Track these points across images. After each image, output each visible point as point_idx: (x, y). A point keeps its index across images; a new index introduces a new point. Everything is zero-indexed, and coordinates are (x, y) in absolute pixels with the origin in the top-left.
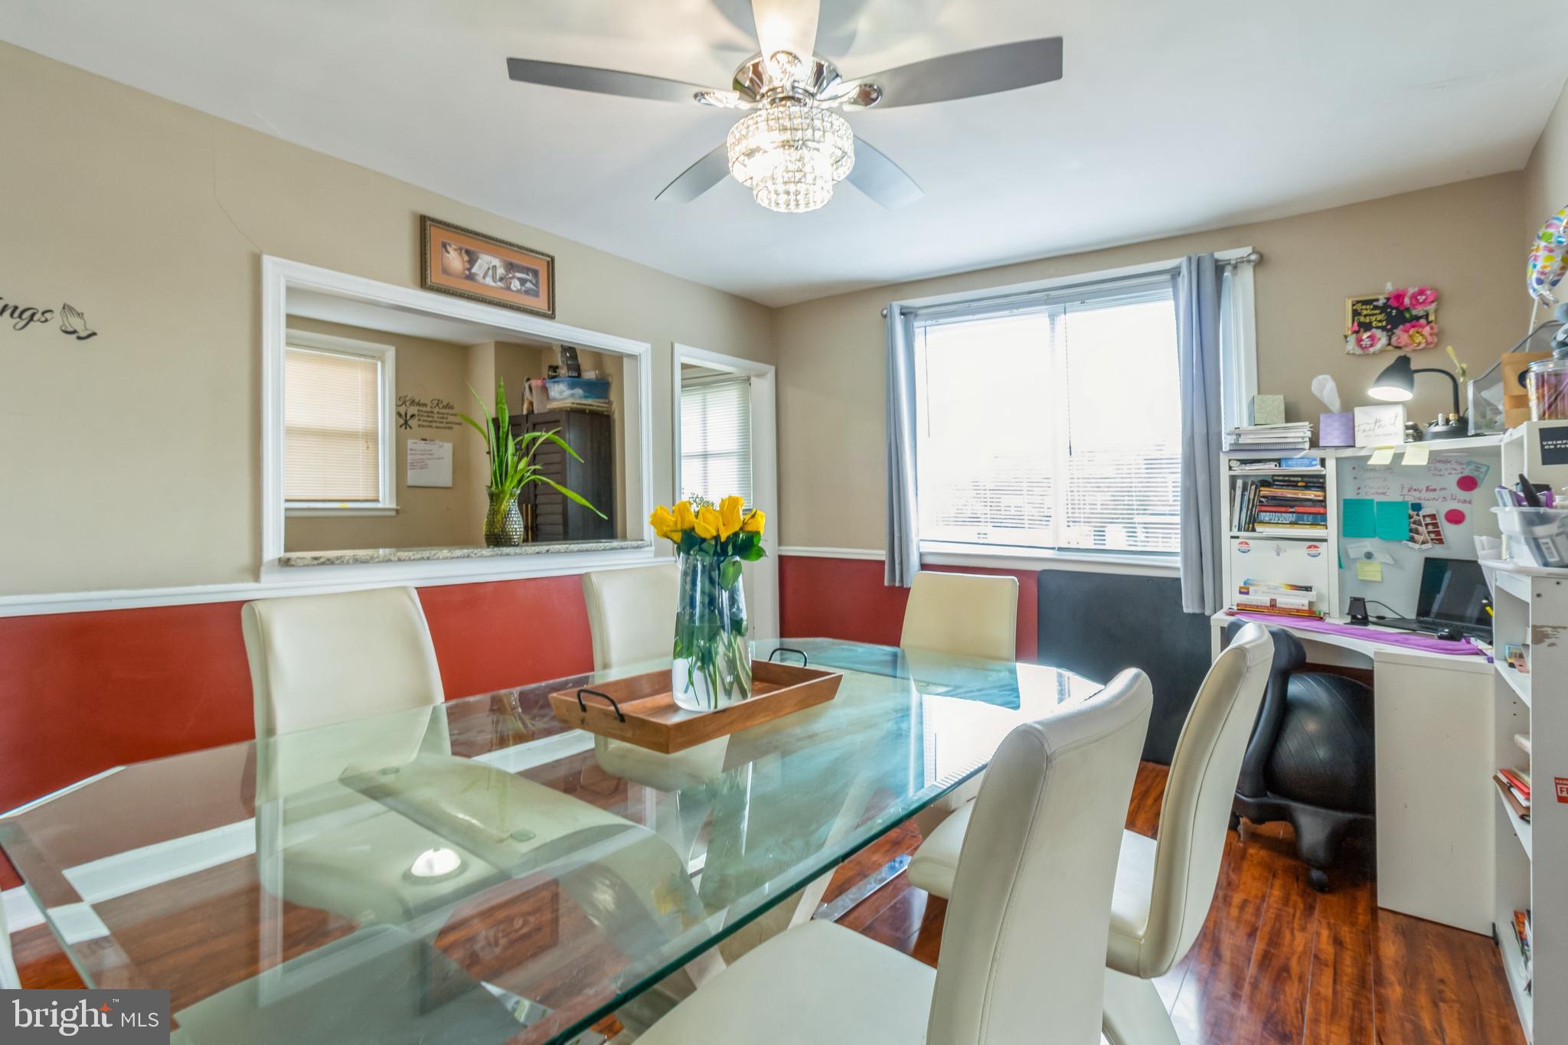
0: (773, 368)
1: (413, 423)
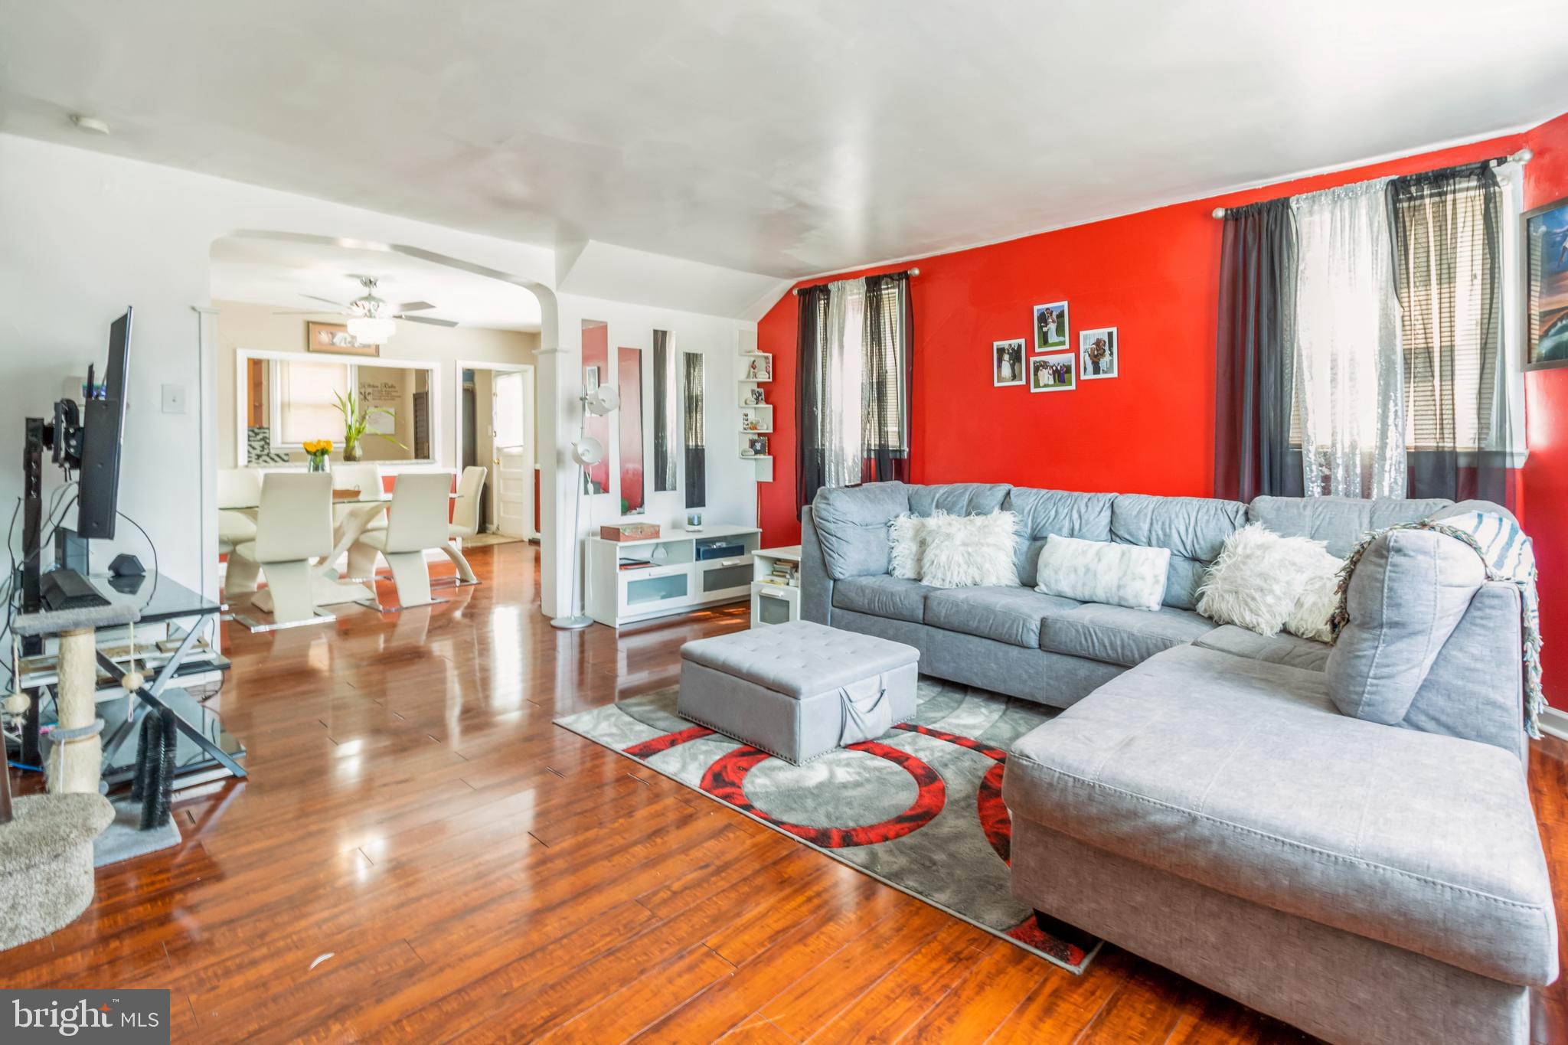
0: (532, 367)
1: (369, 397)
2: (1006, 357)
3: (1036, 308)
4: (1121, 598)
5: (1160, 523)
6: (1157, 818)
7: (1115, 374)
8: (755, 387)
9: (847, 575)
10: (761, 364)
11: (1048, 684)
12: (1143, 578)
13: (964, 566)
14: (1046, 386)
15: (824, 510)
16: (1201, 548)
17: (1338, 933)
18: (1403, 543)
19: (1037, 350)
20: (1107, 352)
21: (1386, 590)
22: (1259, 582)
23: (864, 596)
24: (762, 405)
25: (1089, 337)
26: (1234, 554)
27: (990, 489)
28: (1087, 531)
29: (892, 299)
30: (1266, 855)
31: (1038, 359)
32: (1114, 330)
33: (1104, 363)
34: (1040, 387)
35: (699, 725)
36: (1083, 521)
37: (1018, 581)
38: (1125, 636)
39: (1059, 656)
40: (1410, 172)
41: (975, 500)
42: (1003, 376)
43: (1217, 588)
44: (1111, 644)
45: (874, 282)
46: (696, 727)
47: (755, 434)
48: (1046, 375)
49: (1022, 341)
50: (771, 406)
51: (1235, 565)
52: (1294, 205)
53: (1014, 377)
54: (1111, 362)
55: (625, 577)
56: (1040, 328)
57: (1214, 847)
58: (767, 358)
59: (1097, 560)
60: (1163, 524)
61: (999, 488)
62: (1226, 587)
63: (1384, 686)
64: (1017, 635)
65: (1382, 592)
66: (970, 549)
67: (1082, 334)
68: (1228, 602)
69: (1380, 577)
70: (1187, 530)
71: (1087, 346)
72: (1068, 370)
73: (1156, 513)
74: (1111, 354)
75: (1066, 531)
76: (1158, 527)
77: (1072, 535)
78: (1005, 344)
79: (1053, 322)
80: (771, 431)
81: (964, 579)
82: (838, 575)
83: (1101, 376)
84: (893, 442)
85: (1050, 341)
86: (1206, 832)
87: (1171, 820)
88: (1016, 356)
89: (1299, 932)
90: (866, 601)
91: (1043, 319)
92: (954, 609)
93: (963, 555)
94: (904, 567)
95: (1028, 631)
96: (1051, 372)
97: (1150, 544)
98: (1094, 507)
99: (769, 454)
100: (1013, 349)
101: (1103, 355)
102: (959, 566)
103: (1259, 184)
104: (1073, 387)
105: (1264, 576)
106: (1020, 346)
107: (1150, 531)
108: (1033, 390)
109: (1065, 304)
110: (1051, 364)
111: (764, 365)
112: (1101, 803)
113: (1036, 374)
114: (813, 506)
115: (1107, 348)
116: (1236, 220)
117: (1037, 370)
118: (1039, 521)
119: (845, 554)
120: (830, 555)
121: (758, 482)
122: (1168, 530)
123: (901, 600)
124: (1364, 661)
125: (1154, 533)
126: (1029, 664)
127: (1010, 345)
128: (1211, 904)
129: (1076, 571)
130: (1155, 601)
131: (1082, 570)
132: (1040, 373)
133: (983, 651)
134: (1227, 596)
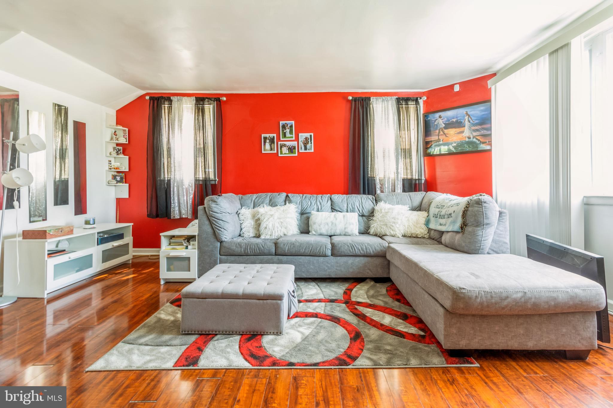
2: (268, 141)
3: (281, 122)
4: (346, 232)
5: (351, 204)
6: (515, 296)
7: (313, 151)
8: (115, 146)
9: (228, 238)
10: (120, 134)
11: (336, 269)
12: (353, 224)
13: (280, 228)
14: (285, 154)
15: (215, 207)
16: (365, 212)
17: (556, 314)
18: (485, 200)
19: (281, 139)
20: (310, 142)
21: (484, 214)
22: (393, 220)
23: (241, 247)
24: (122, 156)
25: (303, 136)
26: (382, 212)
27: (279, 195)
28: (324, 209)
29: (209, 108)
30: (547, 297)
31: (282, 143)
32: (312, 134)
33: (308, 146)
34: (283, 154)
35: (201, 334)
36: (322, 205)
37: (299, 231)
38: (366, 245)
39: (340, 257)
40: (401, 97)
41: (273, 200)
42: (267, 148)
43: (378, 224)
44: (362, 249)
45: (200, 100)
46: (199, 336)
47: (115, 171)
48: (285, 150)
49: (275, 135)
50: (128, 157)
51: (383, 215)
52: (372, 100)
53: (271, 149)
54: (311, 146)
55: (52, 262)
56: (283, 130)
57: (533, 300)
58: (125, 130)
59: (335, 219)
60: (352, 204)
61: (282, 194)
62: (382, 223)
63: (486, 243)
64: (323, 252)
65: (483, 215)
66: (282, 220)
67: (300, 134)
68: (384, 228)
69: (482, 211)
70: (360, 206)
71: (302, 140)
72: (294, 148)
73: (348, 200)
74: (311, 143)
75: (315, 209)
76: (350, 206)
77: (318, 211)
78: (267, 135)
79: (288, 128)
80: (127, 170)
81: (280, 233)
82: (224, 239)
83: (307, 151)
84: (212, 177)
85: (287, 136)
86: (530, 296)
87: (519, 295)
88: (272, 141)
89: (546, 319)
90: (243, 250)
91: (284, 127)
92: (292, 246)
93: (279, 223)
94: (249, 232)
95: (328, 250)
96: (287, 148)
97: (347, 211)
98: (325, 200)
99: (126, 183)
100: (271, 138)
101: (308, 143)
102: (278, 227)
103: (360, 91)
104: (296, 155)
105: (394, 218)
106: (274, 137)
107: (347, 207)
108: (280, 155)
109: (293, 122)
110: (287, 145)
111: (122, 134)
112: (495, 297)
113: (281, 149)
114: (205, 206)
115: (309, 141)
116: (355, 101)
117: (281, 147)
118: (304, 206)
119: (227, 228)
120: (219, 230)
121: (117, 199)
122: (354, 206)
123: (263, 246)
124: (480, 236)
125: (349, 208)
126: (328, 263)
127: (270, 136)
128: (521, 321)
129: (328, 224)
130: (356, 232)
131: (330, 224)
132: (283, 148)
133: (307, 261)
134: (383, 226)
